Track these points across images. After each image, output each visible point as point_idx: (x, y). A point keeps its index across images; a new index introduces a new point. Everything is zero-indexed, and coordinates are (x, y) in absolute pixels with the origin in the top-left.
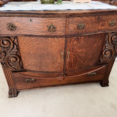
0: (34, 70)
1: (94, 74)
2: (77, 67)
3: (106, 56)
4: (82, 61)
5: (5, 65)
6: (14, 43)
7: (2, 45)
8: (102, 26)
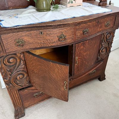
2: (83, 69)
4: (87, 63)
7: (8, 63)
8: (100, 28)
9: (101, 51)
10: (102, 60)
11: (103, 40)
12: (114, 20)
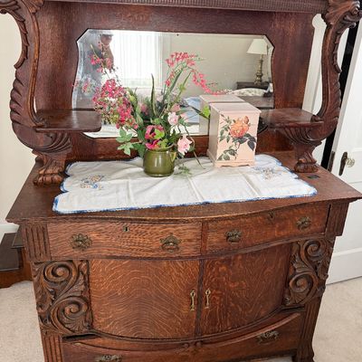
0: (119, 333)
1: (274, 336)
2: (228, 324)
3: (297, 290)
4: (240, 310)
5: (49, 323)
6: (79, 271)
7: (51, 276)
9: (291, 283)
11: (297, 257)
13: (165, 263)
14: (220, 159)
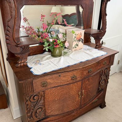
3: (102, 84)
5: (32, 118)
8: (100, 66)
9: (101, 83)
10: (102, 90)
11: (102, 74)
12: (109, 59)
13: (72, 85)
14: (74, 48)
